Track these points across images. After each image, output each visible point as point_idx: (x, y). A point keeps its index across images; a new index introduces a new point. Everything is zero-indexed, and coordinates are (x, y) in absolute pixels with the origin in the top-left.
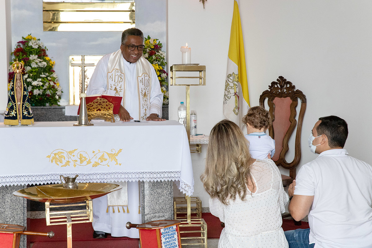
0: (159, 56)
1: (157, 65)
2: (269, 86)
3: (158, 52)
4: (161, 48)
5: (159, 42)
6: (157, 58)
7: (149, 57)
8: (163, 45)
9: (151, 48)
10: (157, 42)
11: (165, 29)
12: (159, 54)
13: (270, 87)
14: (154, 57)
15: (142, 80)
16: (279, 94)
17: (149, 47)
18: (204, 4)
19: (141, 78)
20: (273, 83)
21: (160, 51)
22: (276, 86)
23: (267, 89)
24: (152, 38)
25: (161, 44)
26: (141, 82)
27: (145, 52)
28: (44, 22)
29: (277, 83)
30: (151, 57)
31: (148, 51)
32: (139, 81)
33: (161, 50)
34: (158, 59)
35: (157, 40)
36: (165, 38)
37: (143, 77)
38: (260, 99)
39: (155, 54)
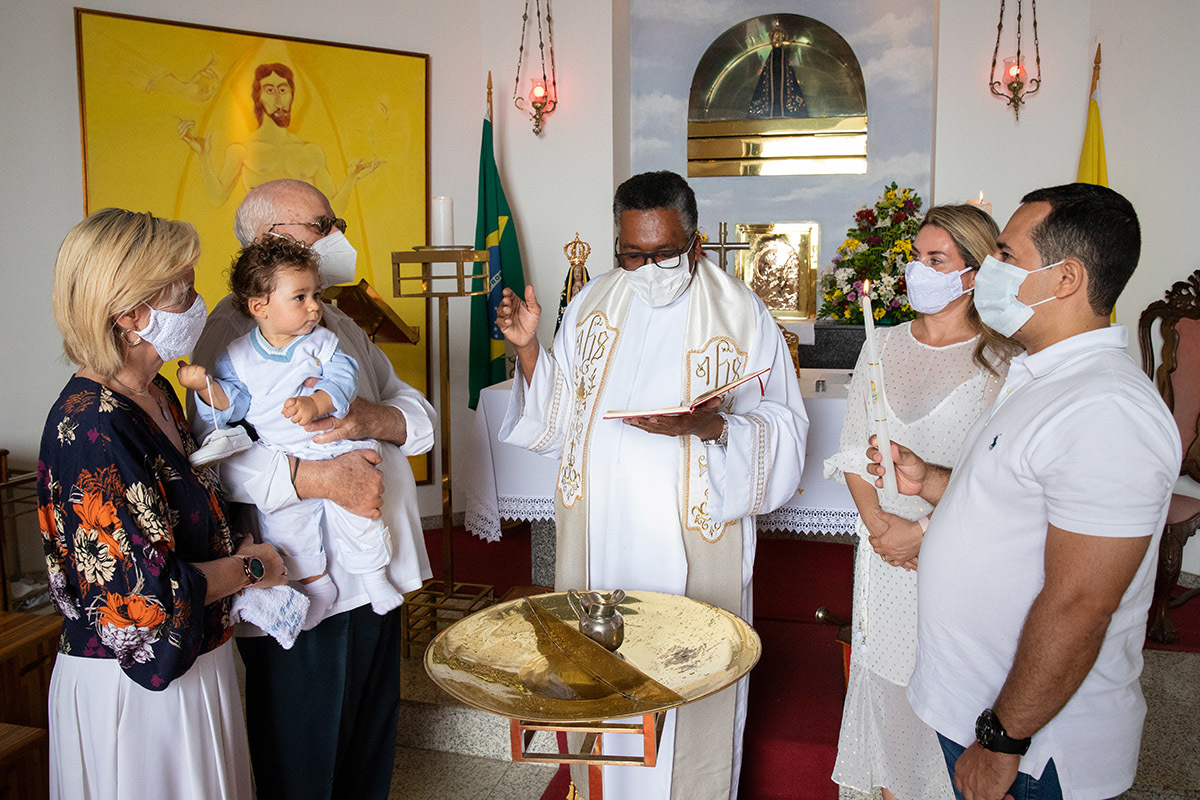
0: (915, 223)
1: (909, 241)
2: (1167, 292)
3: (912, 215)
4: (918, 206)
5: (916, 195)
6: (909, 227)
7: (892, 225)
8: (922, 200)
9: (897, 207)
10: (912, 195)
11: (928, 169)
12: (914, 219)
13: (1169, 294)
14: (903, 225)
15: (705, 367)
16: (1192, 310)
17: (894, 204)
18: (1017, 111)
19: (701, 358)
20: (1178, 286)
21: (916, 214)
22: (1184, 292)
23: (1161, 297)
24: (902, 186)
25: (920, 198)
26: (701, 373)
27: (883, 216)
28: (689, 160)
29: (1189, 285)
30: (897, 227)
31: (891, 213)
32: (693, 367)
33: (918, 211)
34: (911, 230)
35: (911, 190)
36: (928, 186)
37: (711, 352)
38: (1141, 320)
39: (907, 218)
